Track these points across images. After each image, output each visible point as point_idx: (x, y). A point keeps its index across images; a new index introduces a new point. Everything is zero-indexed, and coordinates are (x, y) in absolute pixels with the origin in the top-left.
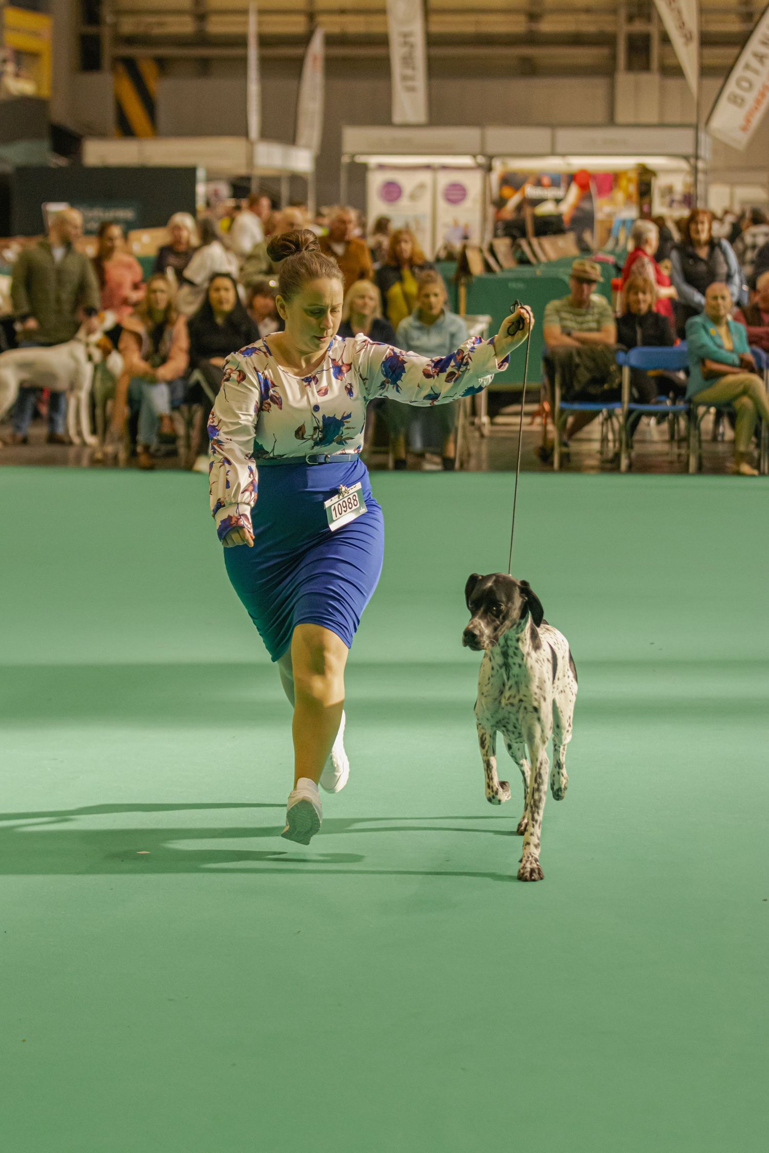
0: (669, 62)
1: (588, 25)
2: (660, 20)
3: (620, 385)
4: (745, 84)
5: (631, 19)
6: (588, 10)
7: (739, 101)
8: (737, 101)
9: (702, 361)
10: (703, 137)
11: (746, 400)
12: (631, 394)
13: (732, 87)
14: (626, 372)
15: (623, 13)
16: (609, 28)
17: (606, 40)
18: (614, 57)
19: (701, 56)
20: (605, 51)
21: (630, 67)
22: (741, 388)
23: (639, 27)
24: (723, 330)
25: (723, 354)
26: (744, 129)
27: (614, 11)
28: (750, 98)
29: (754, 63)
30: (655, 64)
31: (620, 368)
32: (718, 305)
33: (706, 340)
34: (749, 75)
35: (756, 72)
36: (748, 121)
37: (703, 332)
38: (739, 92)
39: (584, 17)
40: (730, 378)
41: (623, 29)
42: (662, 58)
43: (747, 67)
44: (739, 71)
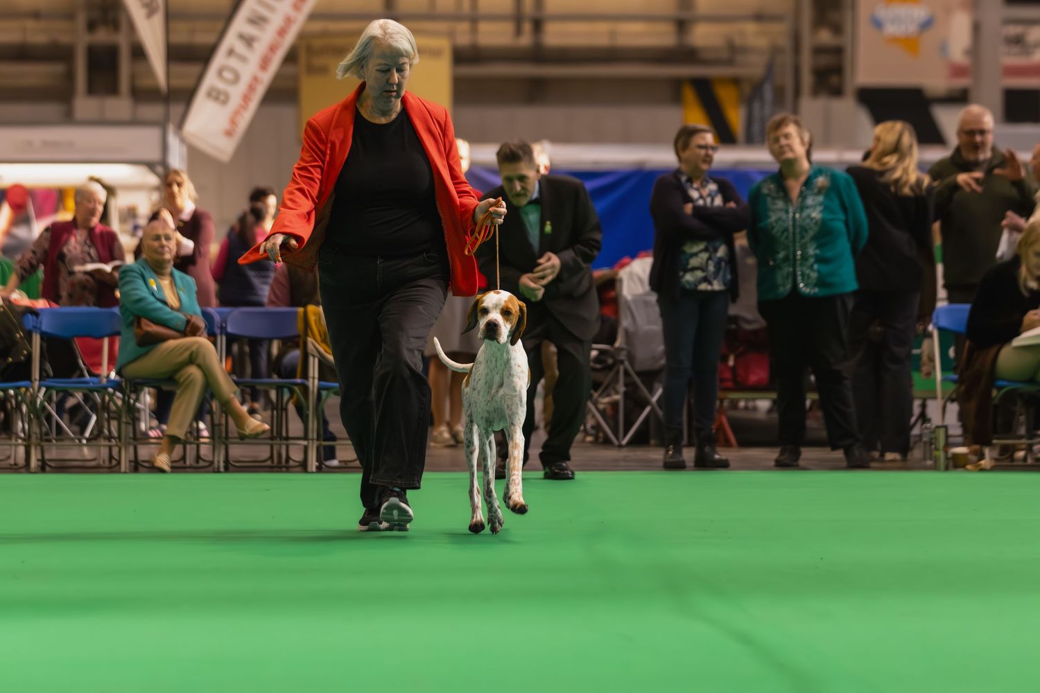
0: (144, 82)
1: (37, 35)
2: (132, 27)
3: (29, 357)
4: (227, 75)
5: (91, 26)
6: (36, 15)
7: (222, 97)
8: (218, 97)
9: (137, 320)
10: (173, 141)
11: (193, 371)
12: (42, 370)
13: (211, 79)
14: (36, 339)
15: (81, 20)
16: (64, 39)
17: (59, 54)
18: (70, 76)
19: (167, 31)
20: (58, 68)
21: (92, 90)
22: (187, 354)
23: (102, 36)
24: (166, 283)
25: (166, 313)
26: (229, 133)
27: (70, 16)
28: (236, 93)
29: (240, 48)
30: (124, 83)
31: (29, 335)
32: (162, 247)
33: (144, 292)
34: (233, 62)
35: (243, 59)
36: (233, 122)
37: (141, 282)
38: (221, 85)
39: (30, 24)
40: (171, 343)
41: (81, 40)
42: (133, 77)
43: (231, 52)
44: (219, 59)
